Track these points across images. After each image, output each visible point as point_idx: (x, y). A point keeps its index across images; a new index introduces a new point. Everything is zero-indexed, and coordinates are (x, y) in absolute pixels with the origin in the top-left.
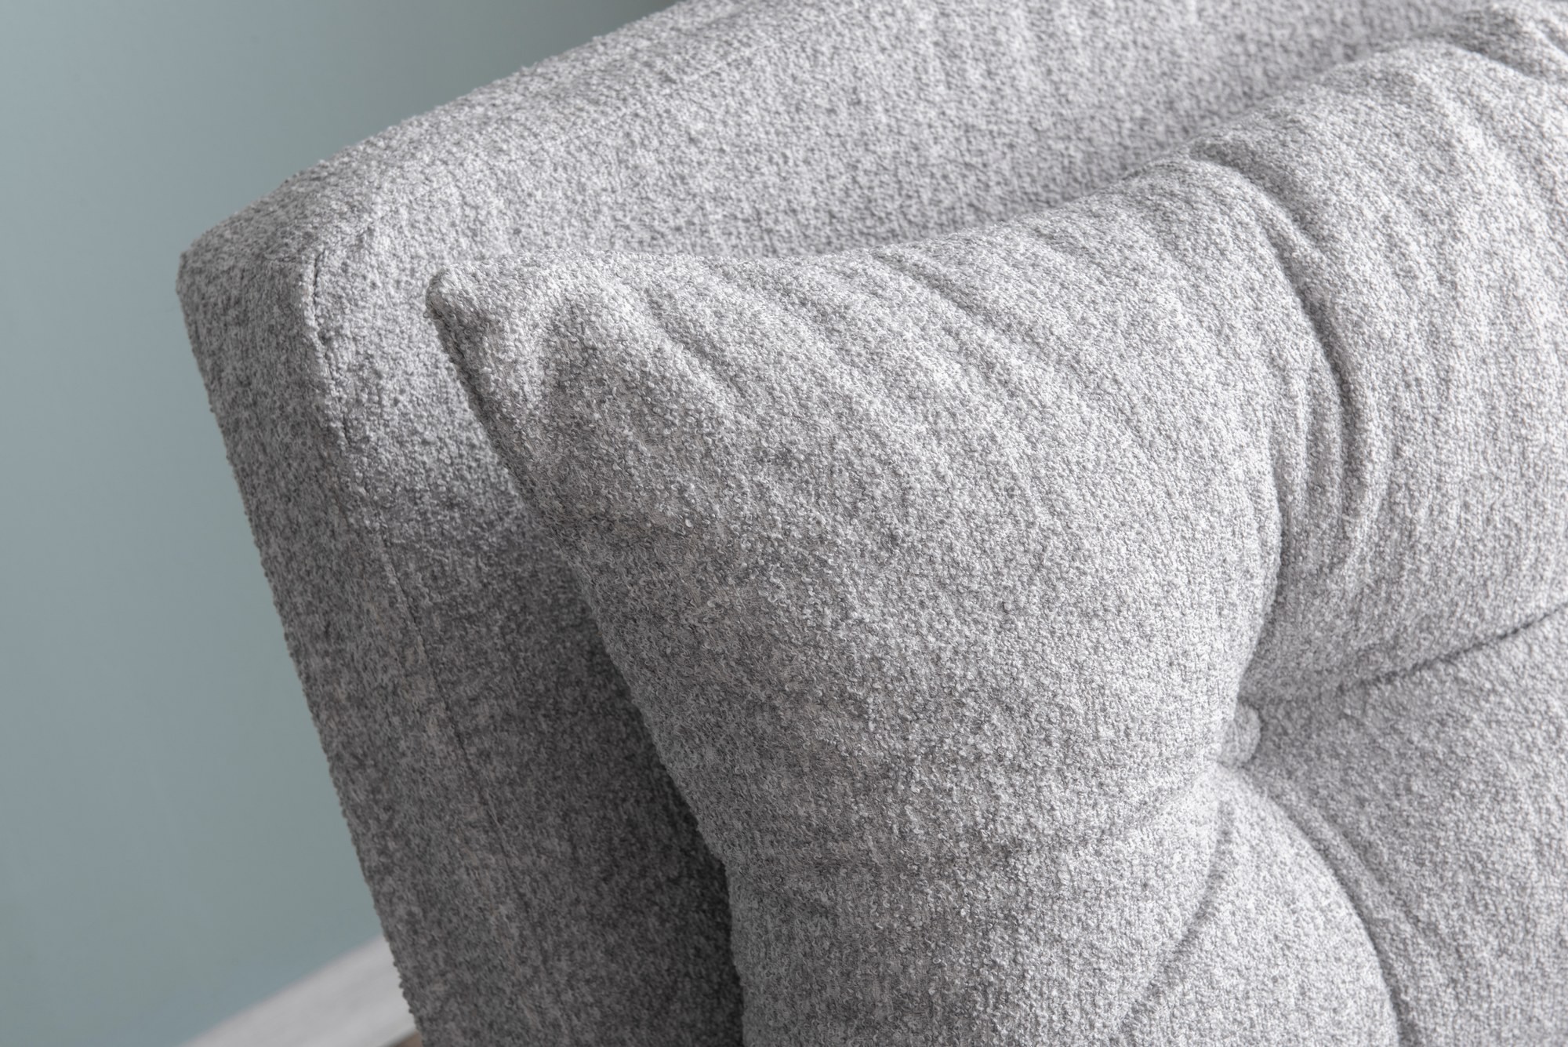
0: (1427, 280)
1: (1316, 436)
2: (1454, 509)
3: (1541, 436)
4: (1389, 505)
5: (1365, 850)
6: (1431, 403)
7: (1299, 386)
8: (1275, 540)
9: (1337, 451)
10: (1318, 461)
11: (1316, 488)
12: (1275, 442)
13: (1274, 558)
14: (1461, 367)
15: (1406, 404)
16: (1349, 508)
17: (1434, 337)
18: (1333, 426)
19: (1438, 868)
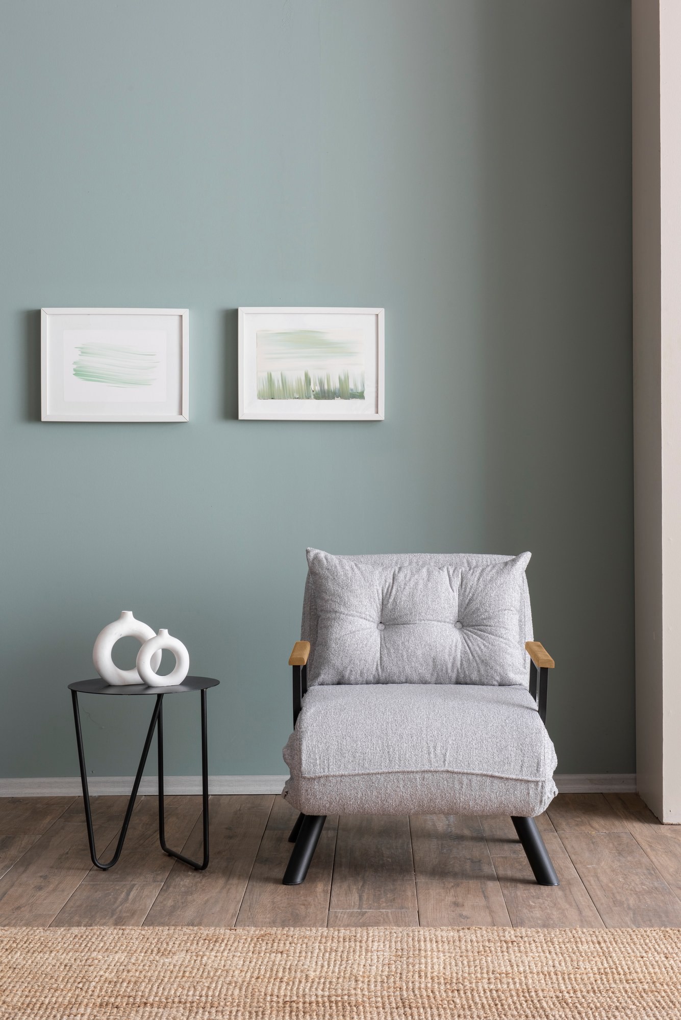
0: (407, 579)
1: (388, 589)
2: (403, 603)
3: (415, 599)
4: (394, 599)
5: (384, 638)
6: (402, 590)
7: (387, 584)
8: (381, 598)
9: (389, 591)
10: (387, 592)
11: (386, 594)
12: (383, 587)
13: (381, 601)
14: (407, 588)
15: (399, 589)
16: (389, 598)
17: (405, 584)
18: (390, 589)
19: (390, 641)
